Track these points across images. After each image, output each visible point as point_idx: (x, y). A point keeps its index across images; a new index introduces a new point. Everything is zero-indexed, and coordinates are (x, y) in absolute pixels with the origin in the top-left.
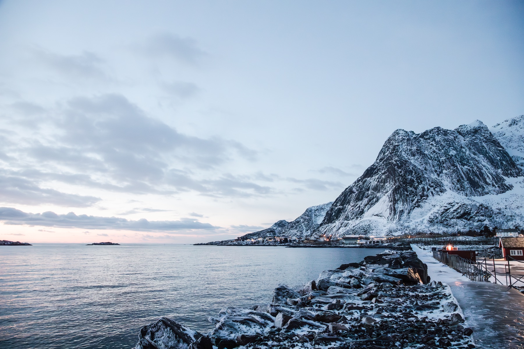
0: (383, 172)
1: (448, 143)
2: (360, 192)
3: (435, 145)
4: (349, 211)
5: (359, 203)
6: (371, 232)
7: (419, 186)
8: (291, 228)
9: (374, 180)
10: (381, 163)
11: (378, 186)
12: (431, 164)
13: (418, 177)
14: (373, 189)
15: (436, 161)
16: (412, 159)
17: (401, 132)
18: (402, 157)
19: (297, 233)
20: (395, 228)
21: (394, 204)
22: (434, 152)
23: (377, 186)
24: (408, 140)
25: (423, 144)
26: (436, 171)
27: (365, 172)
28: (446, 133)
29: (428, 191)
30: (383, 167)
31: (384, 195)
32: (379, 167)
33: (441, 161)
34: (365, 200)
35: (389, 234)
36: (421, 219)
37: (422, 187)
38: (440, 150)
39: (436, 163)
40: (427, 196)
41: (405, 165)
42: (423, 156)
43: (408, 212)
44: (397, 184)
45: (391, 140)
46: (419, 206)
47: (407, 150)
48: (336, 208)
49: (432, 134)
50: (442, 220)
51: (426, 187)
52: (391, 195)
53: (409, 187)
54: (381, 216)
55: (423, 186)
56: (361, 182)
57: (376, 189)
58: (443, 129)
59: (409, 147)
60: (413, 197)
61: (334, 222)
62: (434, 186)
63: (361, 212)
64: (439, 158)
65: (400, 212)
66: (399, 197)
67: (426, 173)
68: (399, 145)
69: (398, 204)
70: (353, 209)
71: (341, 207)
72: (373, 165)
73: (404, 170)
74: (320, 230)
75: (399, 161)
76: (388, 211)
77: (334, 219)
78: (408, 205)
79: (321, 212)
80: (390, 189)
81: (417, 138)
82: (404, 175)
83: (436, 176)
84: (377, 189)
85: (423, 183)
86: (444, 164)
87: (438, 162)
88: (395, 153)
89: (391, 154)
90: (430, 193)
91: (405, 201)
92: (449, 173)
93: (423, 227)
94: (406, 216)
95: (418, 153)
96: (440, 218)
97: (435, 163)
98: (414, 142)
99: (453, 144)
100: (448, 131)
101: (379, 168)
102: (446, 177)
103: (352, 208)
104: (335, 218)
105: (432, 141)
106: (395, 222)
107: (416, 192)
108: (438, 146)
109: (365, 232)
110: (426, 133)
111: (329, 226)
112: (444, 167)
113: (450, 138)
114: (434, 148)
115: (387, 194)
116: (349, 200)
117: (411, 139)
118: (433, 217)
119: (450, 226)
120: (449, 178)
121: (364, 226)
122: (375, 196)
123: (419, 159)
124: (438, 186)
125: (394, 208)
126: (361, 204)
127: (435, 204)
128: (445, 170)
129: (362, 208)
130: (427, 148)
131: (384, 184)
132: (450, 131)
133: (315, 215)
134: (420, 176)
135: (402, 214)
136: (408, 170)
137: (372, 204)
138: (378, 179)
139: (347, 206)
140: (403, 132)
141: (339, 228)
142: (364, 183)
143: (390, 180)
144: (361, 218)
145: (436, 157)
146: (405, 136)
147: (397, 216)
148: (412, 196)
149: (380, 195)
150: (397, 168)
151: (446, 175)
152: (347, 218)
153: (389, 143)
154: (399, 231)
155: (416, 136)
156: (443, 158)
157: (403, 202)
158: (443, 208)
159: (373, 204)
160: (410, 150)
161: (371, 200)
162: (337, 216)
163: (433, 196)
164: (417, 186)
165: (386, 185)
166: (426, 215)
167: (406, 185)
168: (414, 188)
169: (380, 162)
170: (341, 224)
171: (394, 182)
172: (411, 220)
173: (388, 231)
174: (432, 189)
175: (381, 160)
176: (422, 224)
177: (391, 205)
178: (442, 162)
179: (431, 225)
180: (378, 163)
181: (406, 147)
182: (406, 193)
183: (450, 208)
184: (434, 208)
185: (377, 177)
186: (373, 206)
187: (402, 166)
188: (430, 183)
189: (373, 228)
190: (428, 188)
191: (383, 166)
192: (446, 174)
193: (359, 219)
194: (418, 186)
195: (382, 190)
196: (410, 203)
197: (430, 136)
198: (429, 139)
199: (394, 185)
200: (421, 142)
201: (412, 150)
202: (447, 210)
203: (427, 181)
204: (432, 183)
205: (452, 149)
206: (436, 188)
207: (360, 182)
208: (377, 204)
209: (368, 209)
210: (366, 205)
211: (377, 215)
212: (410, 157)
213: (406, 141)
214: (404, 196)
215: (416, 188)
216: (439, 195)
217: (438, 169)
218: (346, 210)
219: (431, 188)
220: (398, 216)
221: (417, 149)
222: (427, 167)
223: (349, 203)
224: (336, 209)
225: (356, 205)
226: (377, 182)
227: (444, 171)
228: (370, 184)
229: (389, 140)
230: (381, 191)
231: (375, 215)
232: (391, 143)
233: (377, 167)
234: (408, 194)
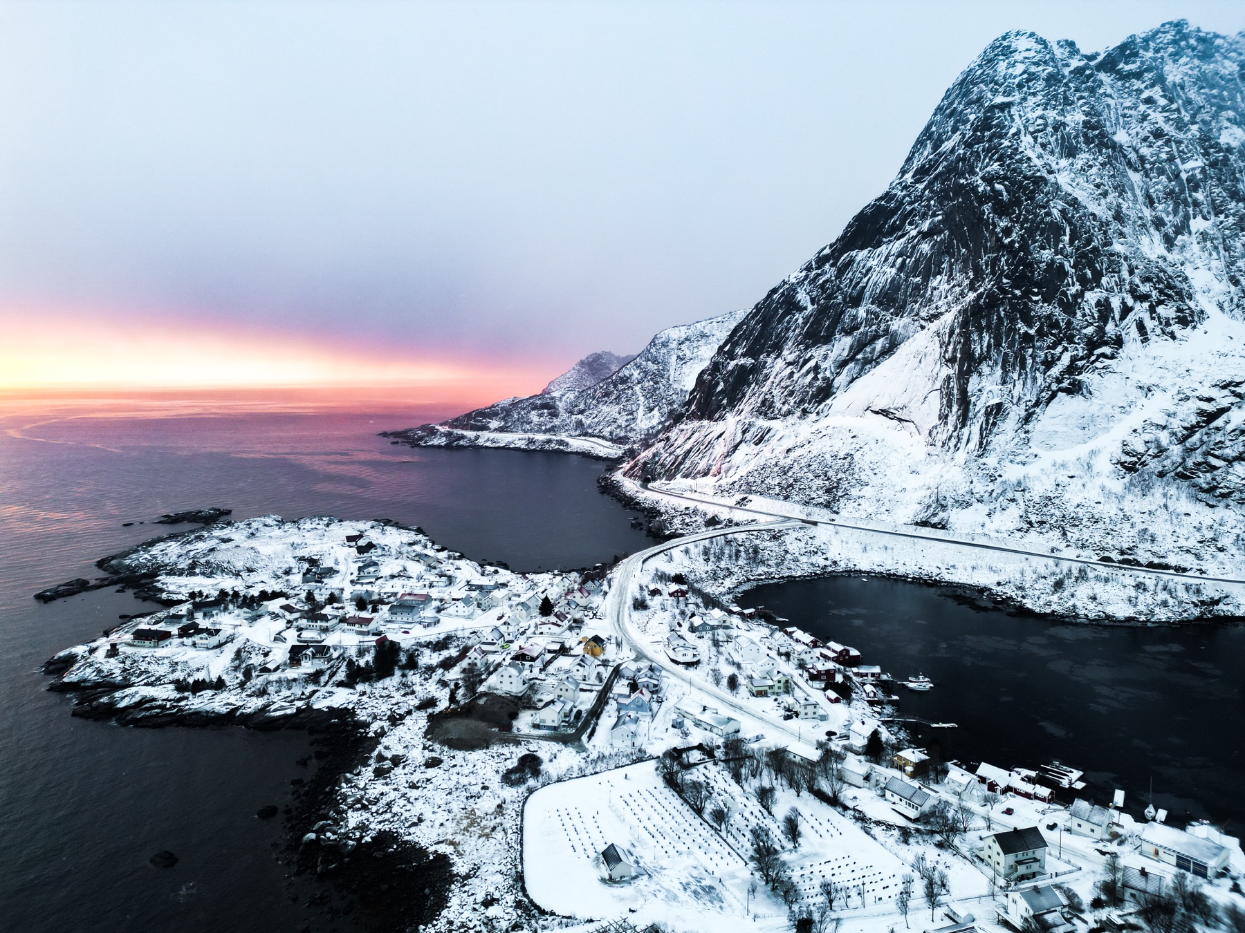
0: (925, 226)
1: (1215, 92)
2: (822, 312)
3: (1163, 102)
4: (777, 381)
5: (817, 353)
6: (854, 492)
7: (1088, 295)
8: (604, 396)
9: (886, 259)
10: (921, 186)
11: (899, 288)
12: (1138, 192)
13: (1084, 255)
14: (877, 301)
15: (1163, 178)
16: (1065, 169)
17: (1022, 44)
18: (1020, 161)
19: (617, 416)
20: (963, 489)
21: (964, 376)
22: (1158, 134)
23: (894, 285)
24: (1052, 79)
25: (1110, 101)
26: (1159, 223)
27: (850, 226)
28: (1207, 47)
29: (1122, 318)
30: (928, 206)
31: (923, 327)
32: (911, 203)
33: (1184, 176)
34: (843, 345)
35: (935, 515)
36: (1083, 450)
37: (1098, 304)
38: (1181, 126)
39: (1160, 184)
40: (1119, 342)
41: (1032, 198)
42: (1109, 157)
43: (1023, 414)
44: (987, 285)
45: (976, 84)
46: (1075, 389)
47: (1046, 125)
48: (733, 363)
49: (1150, 54)
50: (1190, 463)
51: (1115, 303)
52: (951, 333)
53: (1036, 302)
54: (900, 420)
55: (1105, 294)
56: (832, 266)
57: (892, 299)
58: (1199, 30)
59: (1052, 115)
60: (1054, 346)
61: (722, 418)
62: (1155, 294)
63: (820, 389)
64: (1178, 161)
65: (987, 414)
66: (989, 346)
67: (1122, 235)
68: (1008, 105)
69: (980, 374)
70: (792, 374)
71: (748, 361)
72: (888, 196)
73: (1026, 220)
74: (672, 440)
75: (1005, 178)
76: (935, 402)
77: (720, 407)
78: (1029, 381)
79: (697, 347)
80: (949, 304)
81: (1088, 72)
82: (1024, 247)
83: (1160, 249)
84: (895, 300)
85: (1104, 280)
86: (1196, 189)
87: (1170, 180)
88: (990, 140)
89: (969, 145)
90: (1134, 331)
91: (1014, 365)
92: (1219, 235)
93: (1093, 494)
94: (1011, 434)
95: (1088, 141)
96: (1176, 451)
97: (1159, 187)
98: (1077, 90)
99: (1233, 99)
100: (1218, 42)
101: (909, 208)
102: (1203, 249)
103: (788, 370)
104: (725, 402)
105: (1153, 85)
106: (961, 456)
107: (1069, 323)
108: (1174, 106)
109: (828, 491)
110: (1127, 50)
111: (704, 432)
112: (1196, 204)
113: (1223, 72)
114: (1157, 117)
115: (933, 326)
116: (778, 336)
117: (1064, 77)
118: (1141, 448)
119: (1224, 496)
120: (1215, 255)
121: (828, 456)
122: (883, 326)
123: (1094, 170)
124: (1169, 296)
125: (963, 392)
126: (826, 357)
127: (1154, 381)
128: (1199, 218)
129: (828, 374)
130: (1124, 116)
131: (926, 280)
132: (1224, 38)
133: (678, 357)
134: (1095, 249)
135: (994, 424)
136: (1042, 221)
137: (867, 361)
138: (900, 255)
139: (769, 360)
140: (1031, 44)
141: (736, 447)
142: (841, 273)
143: (951, 265)
144: (818, 414)
145: (1164, 156)
146: (1037, 64)
147: (974, 429)
148: (1050, 340)
149: (905, 327)
150: (994, 210)
151: (1205, 240)
152: (766, 409)
153: (965, 95)
154: (976, 505)
155: (1082, 63)
156: (1195, 164)
157: (1004, 368)
158: (1194, 405)
159: (872, 362)
160: (1058, 126)
161: (865, 345)
162: (734, 396)
163: (1145, 340)
164: (1075, 296)
165: (935, 284)
166: (1107, 430)
167: (1027, 294)
168: (1061, 303)
169: (918, 181)
170: (744, 432)
171: (971, 275)
172: (1034, 450)
173: (927, 501)
174: (1141, 310)
175: (921, 172)
176: (1086, 479)
177: (949, 378)
178: (1189, 180)
179: (1131, 484)
180: (905, 187)
181: (1039, 112)
182: (1022, 327)
183: (1228, 409)
184: (1144, 401)
185: (897, 246)
186: (873, 371)
187: (1018, 203)
188: (1137, 281)
189: (864, 478)
190: (1124, 303)
191: (929, 199)
192: (1204, 236)
193: (813, 417)
194: (1080, 294)
195: (916, 306)
196: (1038, 374)
197: (1143, 63)
198: (1138, 75)
199: (972, 288)
200: (1101, 91)
201: (1064, 124)
202: (1211, 417)
203: (1125, 274)
204: (1146, 280)
205: (1229, 120)
206: (1160, 302)
207: (827, 267)
208: (888, 364)
209: (851, 382)
210: (843, 364)
211: (885, 413)
212: (1052, 160)
213: (1040, 85)
214: (1014, 340)
215: (1070, 307)
216: (1173, 337)
217: (1168, 214)
218: (767, 377)
219: (1138, 306)
220: (976, 429)
221: (1086, 124)
222: (1125, 206)
223: (777, 348)
224: (730, 368)
225: (806, 361)
226: (894, 271)
227: (1197, 224)
228: (865, 275)
229: (965, 85)
230: (908, 307)
231: (877, 413)
232: (974, 96)
233: (901, 203)
234: (1032, 332)
